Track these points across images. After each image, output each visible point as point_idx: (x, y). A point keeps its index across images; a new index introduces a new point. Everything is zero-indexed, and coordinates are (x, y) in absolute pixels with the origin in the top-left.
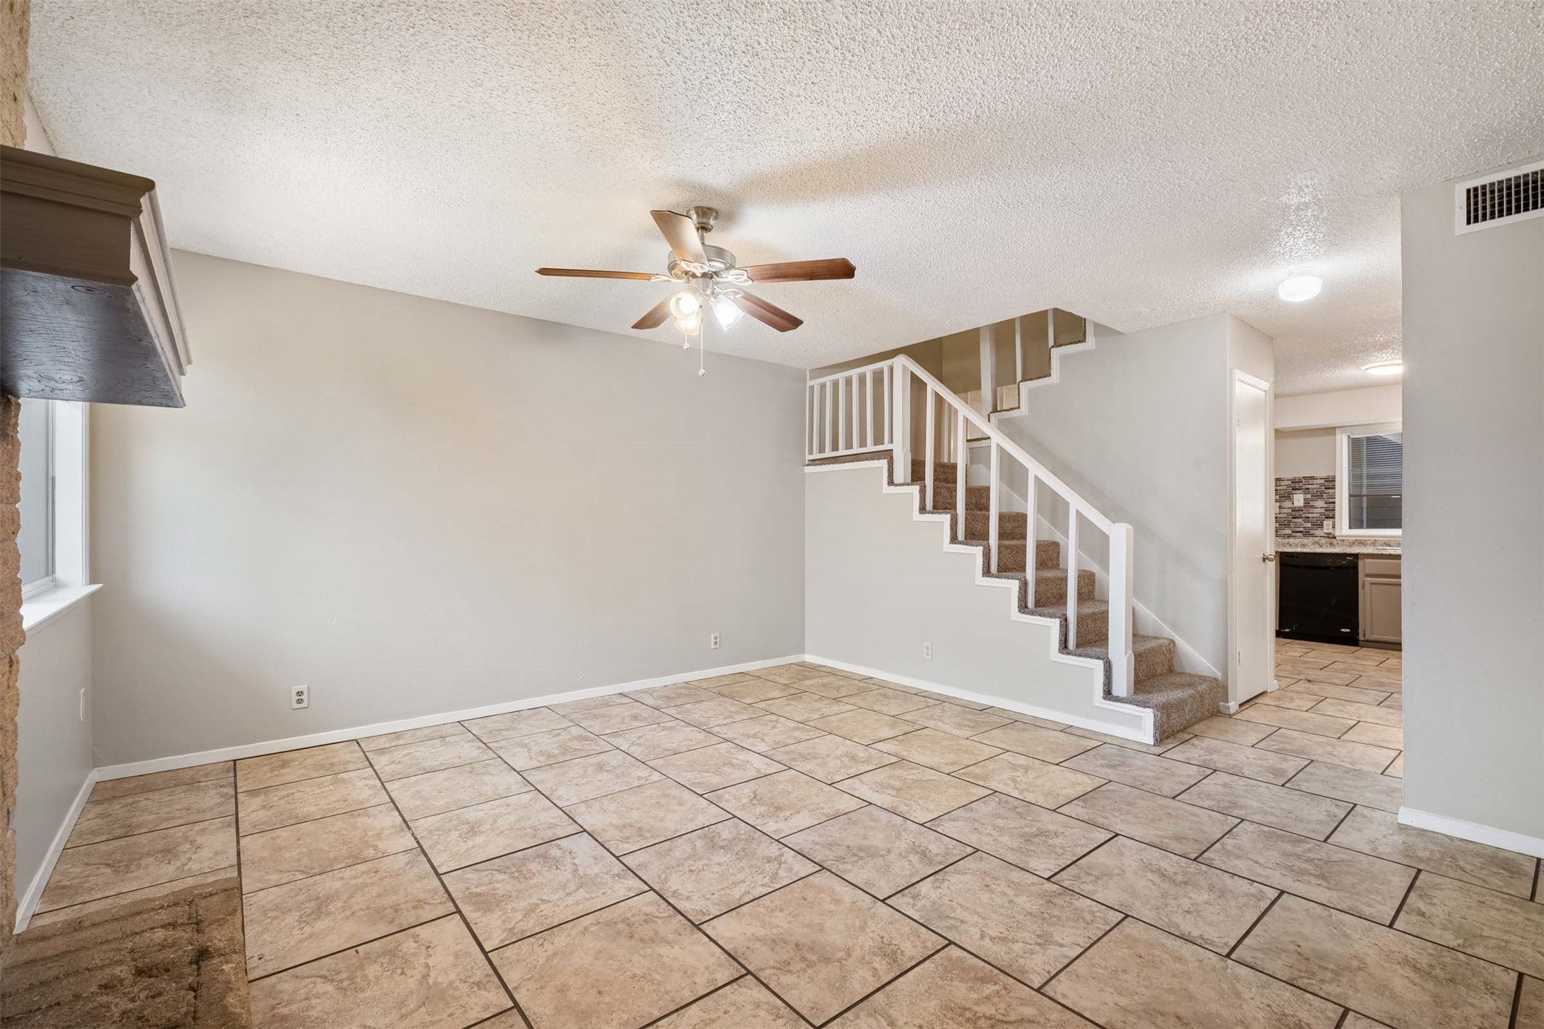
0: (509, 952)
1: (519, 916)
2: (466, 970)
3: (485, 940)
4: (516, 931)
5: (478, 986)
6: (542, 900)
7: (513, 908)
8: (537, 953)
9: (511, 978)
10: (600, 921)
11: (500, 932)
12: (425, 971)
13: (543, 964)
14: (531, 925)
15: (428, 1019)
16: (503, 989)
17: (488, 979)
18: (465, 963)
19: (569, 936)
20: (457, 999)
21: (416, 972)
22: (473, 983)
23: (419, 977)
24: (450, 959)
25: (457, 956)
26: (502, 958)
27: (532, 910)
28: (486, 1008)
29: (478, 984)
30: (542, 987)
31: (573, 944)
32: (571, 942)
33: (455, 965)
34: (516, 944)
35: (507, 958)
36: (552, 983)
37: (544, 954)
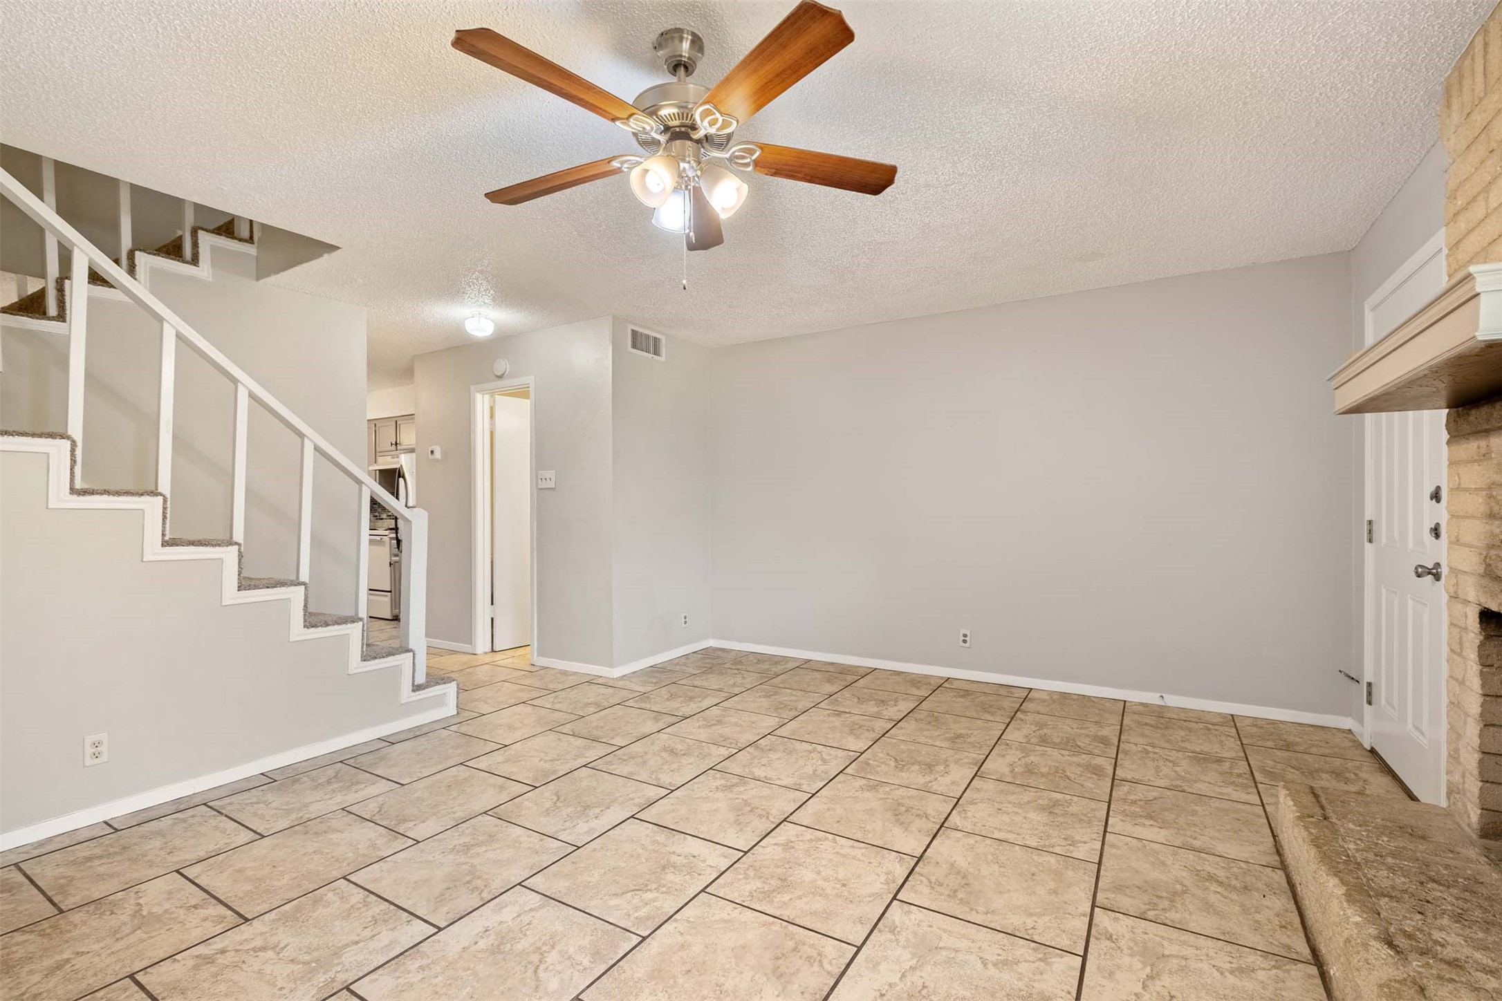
0: (1065, 942)
1: (1023, 968)
2: (1112, 956)
3: (1075, 969)
4: (1040, 956)
5: (1111, 936)
6: (985, 965)
7: (1020, 979)
8: (1045, 928)
9: (1081, 924)
10: (968, 910)
11: (1056, 965)
12: (1149, 983)
13: (1049, 915)
14: (1023, 950)
15: (1165, 943)
16: (1094, 922)
17: (1099, 936)
18: (1109, 963)
19: (1005, 918)
20: (1133, 940)
21: (1158, 988)
22: (1113, 942)
23: (1157, 982)
24: (1119, 975)
25: (1111, 974)
26: (1075, 943)
27: (1005, 963)
28: (1116, 919)
29: (1110, 938)
30: (1066, 903)
31: (1011, 911)
32: (1009, 913)
33: (1119, 967)
34: (1052, 944)
35: (1071, 939)
36: (1057, 900)
37: (1039, 921)
